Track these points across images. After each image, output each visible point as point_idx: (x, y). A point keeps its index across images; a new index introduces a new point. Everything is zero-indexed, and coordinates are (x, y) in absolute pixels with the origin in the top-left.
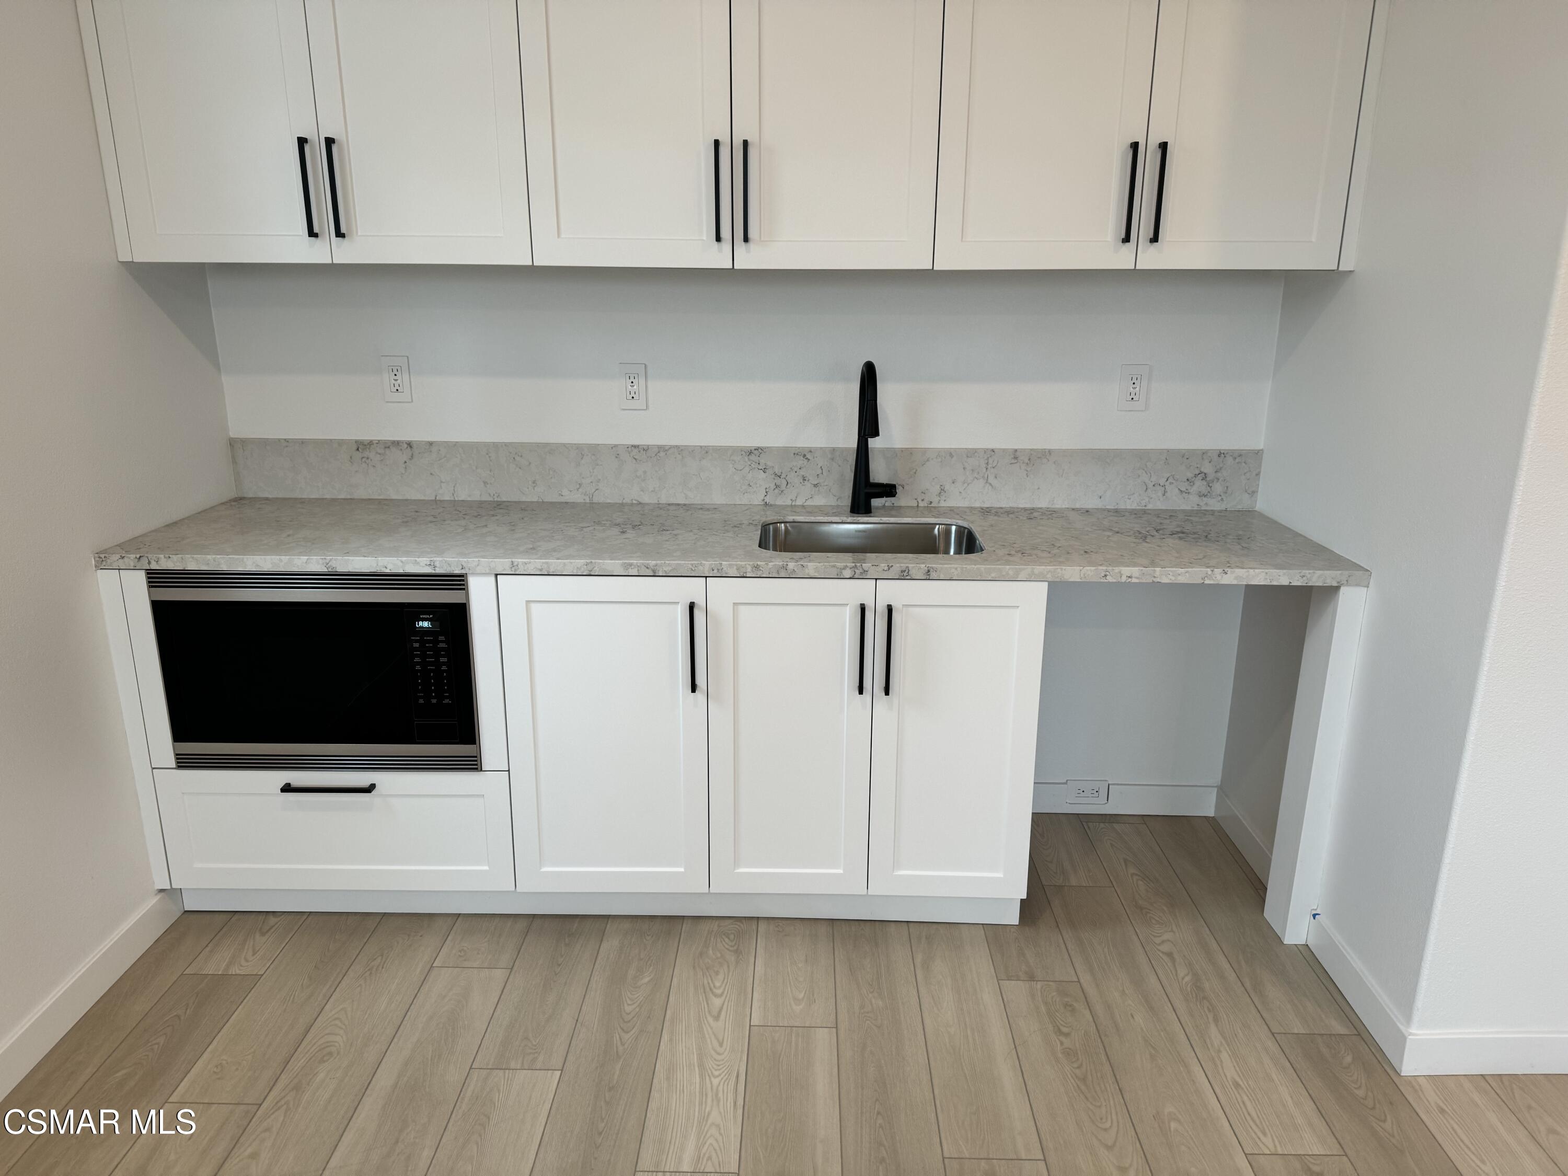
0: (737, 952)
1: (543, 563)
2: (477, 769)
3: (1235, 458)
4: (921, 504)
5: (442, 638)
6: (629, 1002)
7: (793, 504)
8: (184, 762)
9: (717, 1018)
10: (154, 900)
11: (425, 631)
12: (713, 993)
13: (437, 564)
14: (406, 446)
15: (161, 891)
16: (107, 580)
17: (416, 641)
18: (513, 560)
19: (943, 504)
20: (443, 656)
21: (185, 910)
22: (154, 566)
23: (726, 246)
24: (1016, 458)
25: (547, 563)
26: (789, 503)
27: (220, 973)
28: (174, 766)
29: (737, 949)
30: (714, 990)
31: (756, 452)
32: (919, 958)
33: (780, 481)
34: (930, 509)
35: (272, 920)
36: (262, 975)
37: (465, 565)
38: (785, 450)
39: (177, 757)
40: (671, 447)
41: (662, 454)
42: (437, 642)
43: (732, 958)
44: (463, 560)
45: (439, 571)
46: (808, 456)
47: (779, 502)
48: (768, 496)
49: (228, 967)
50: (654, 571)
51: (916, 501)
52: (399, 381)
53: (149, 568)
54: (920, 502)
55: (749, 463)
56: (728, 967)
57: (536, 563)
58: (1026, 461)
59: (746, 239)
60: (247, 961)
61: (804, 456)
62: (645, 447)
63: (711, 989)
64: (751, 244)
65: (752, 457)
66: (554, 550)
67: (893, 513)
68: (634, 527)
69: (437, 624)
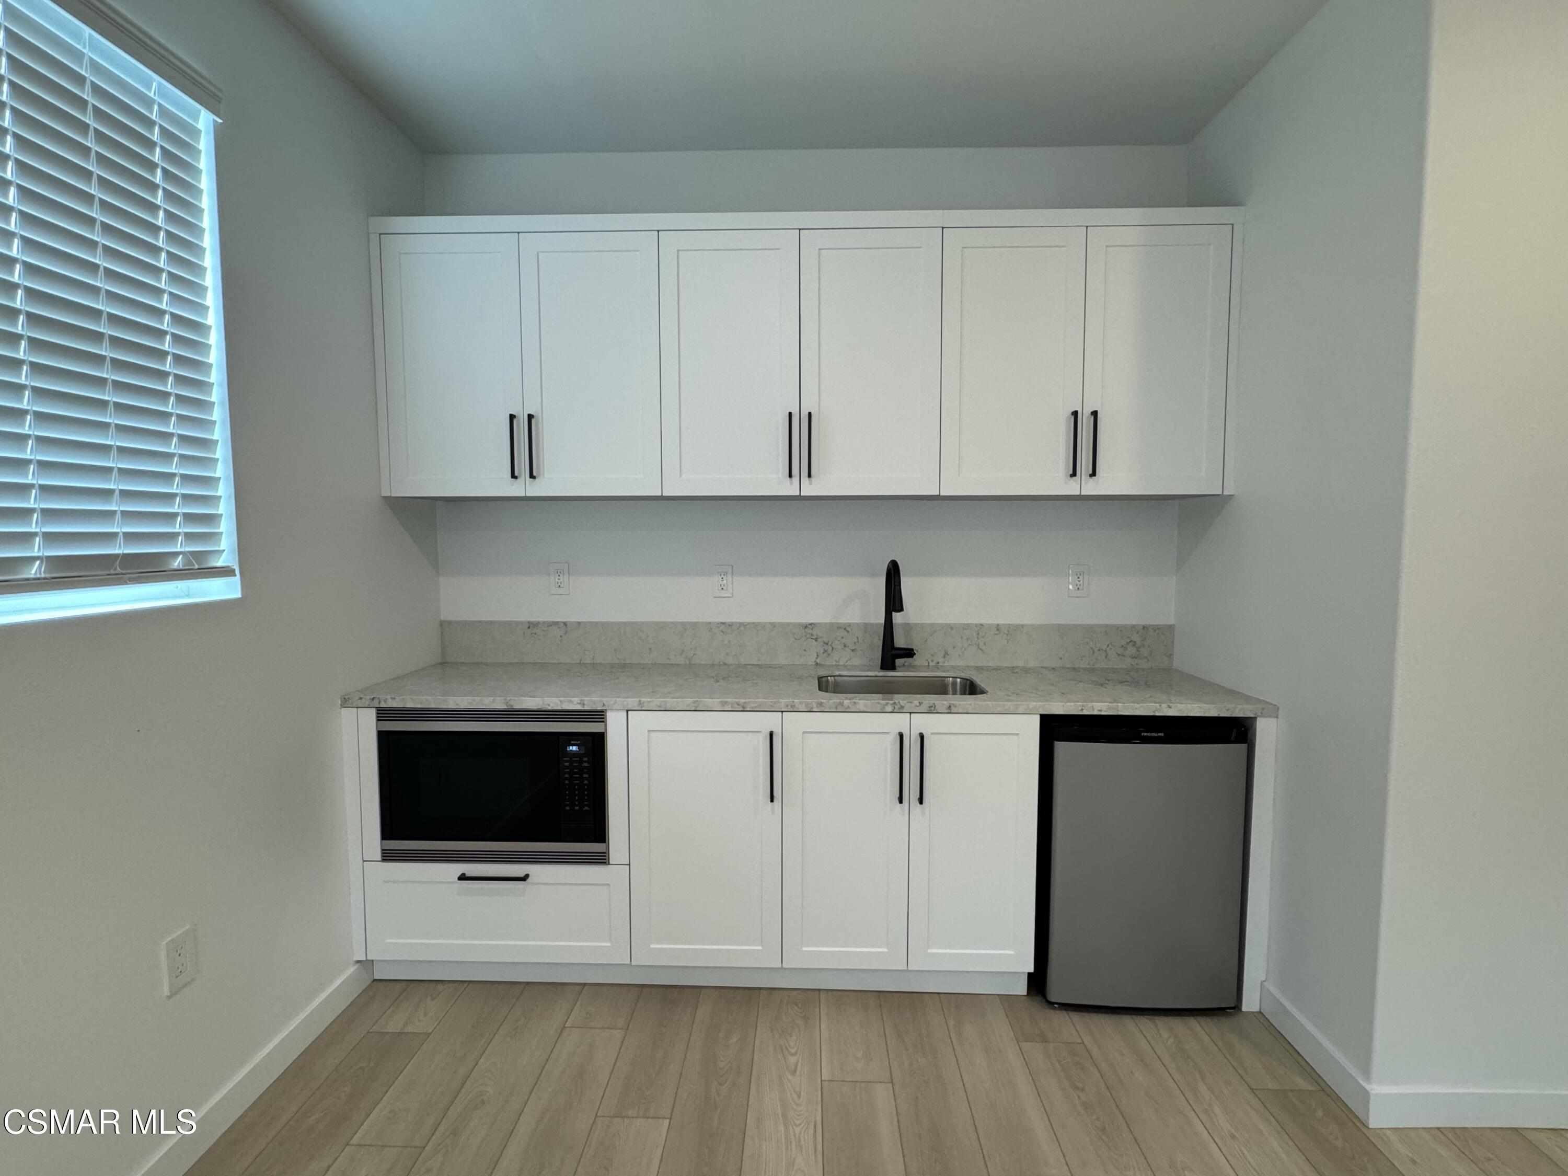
0: (806, 1018)
1: (663, 701)
2: (605, 863)
3: (1155, 631)
4: (931, 664)
5: (585, 759)
6: (722, 1059)
7: (837, 664)
8: (388, 856)
9: (794, 1072)
10: (352, 969)
11: (574, 754)
12: (788, 1051)
13: (586, 703)
14: (562, 625)
15: (358, 962)
16: (348, 714)
17: (566, 761)
18: (641, 699)
19: (947, 664)
20: (585, 773)
21: (376, 978)
22: (383, 705)
23: (796, 479)
24: (998, 630)
25: (665, 701)
26: (834, 663)
27: (398, 1031)
28: (380, 859)
29: (805, 1016)
30: (790, 1049)
31: (810, 626)
32: (952, 1023)
33: (828, 648)
34: (937, 667)
35: (440, 987)
36: (431, 1033)
37: (605, 703)
38: (831, 625)
39: (384, 852)
40: (749, 623)
41: (742, 628)
42: (581, 762)
43: (800, 1022)
44: (605, 700)
45: (587, 708)
46: (848, 629)
47: (828, 662)
48: (819, 659)
49: (406, 1024)
50: (743, 707)
51: (927, 661)
52: (561, 580)
53: (378, 706)
54: (930, 662)
55: (805, 634)
56: (799, 1030)
57: (657, 701)
58: (1006, 632)
59: (810, 476)
60: (419, 1021)
61: (845, 629)
62: (731, 624)
63: (787, 1049)
64: (813, 479)
65: (807, 630)
66: (669, 693)
67: (911, 669)
68: (724, 679)
69: (583, 748)
